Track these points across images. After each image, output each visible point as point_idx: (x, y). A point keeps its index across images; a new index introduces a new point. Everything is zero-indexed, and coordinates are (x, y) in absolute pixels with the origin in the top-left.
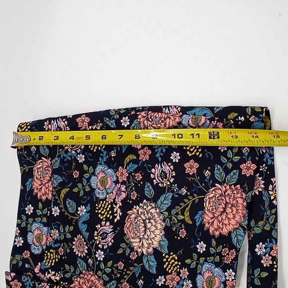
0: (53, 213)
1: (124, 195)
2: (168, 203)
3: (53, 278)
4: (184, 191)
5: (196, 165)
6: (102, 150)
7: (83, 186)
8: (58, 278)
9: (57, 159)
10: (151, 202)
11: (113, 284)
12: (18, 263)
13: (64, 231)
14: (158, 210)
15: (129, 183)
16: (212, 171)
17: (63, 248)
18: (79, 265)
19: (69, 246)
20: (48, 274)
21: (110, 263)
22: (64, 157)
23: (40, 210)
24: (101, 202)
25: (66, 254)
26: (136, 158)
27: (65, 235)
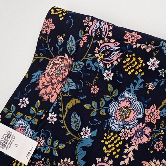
0: (48, 119)
6: (139, 77)
7: (99, 106)
9: (81, 63)
13: (52, 145)
22: (89, 64)
23: (36, 109)
24: (112, 134)
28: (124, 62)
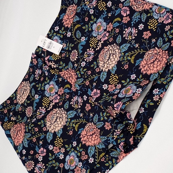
0: (67, 35)
1: (106, 38)
2: (126, 49)
3: (52, 65)
4: (137, 46)
5: (150, 35)
6: (105, 11)
7: (88, 27)
8: (55, 67)
9: (80, 7)
10: (117, 46)
11: (81, 80)
12: (39, 52)
13: (69, 46)
14: (119, 51)
15: (112, 33)
16: (157, 40)
17: (65, 54)
18: (69, 65)
19: (69, 54)
20: (51, 63)
21: (85, 70)
22: (83, 7)
23: (62, 31)
24: (93, 38)
25: (65, 57)
26: (120, 20)
27: (69, 48)
28: (98, 5)
